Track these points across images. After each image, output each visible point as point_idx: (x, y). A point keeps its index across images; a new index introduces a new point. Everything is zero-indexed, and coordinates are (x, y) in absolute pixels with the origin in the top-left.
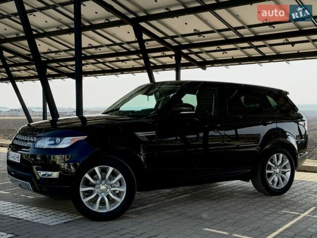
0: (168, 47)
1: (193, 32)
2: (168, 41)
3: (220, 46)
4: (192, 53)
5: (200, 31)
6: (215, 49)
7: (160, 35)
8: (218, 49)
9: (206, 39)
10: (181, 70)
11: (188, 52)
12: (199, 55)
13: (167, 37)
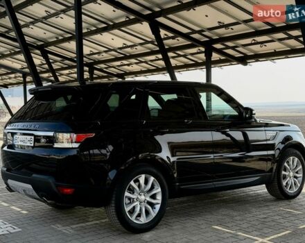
0: (196, 43)
1: (218, 25)
2: (196, 36)
3: (255, 38)
4: (228, 47)
5: (225, 23)
6: (250, 42)
7: (185, 31)
8: (253, 42)
9: (235, 32)
10: (212, 69)
11: (222, 47)
12: (237, 49)
13: (194, 32)
